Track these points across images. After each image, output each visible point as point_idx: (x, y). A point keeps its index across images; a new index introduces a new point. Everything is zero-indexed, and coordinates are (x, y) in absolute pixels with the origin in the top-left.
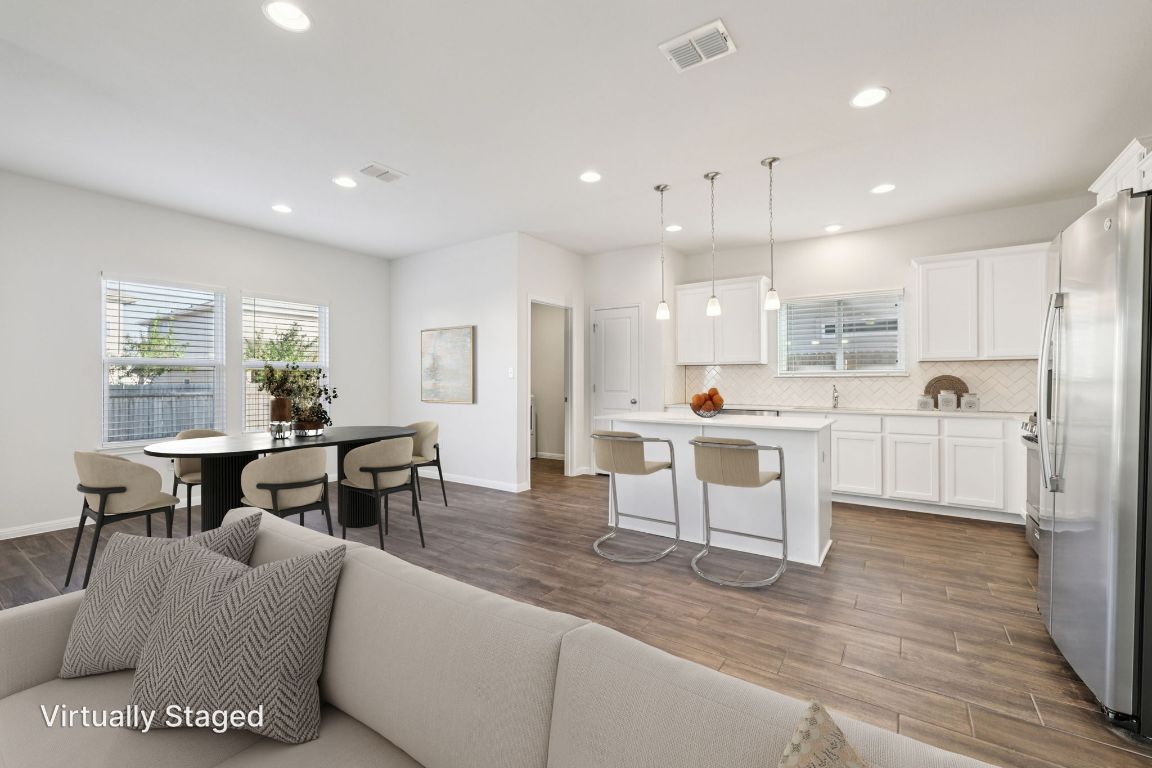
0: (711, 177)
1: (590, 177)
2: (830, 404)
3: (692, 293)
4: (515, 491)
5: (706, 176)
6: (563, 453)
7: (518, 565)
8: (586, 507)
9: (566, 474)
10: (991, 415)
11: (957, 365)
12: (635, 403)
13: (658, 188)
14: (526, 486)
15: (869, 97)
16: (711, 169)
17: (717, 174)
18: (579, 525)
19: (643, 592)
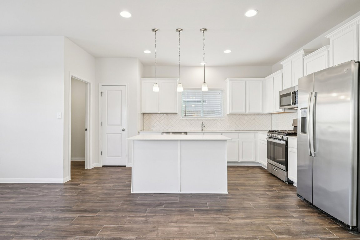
0: (179, 31)
1: (126, 14)
2: (200, 129)
3: (148, 81)
4: (63, 182)
5: (177, 30)
6: (85, 157)
7: (99, 231)
8: (112, 185)
9: (86, 168)
10: (250, 131)
11: (237, 115)
12: (124, 130)
13: (154, 30)
14: (68, 178)
15: (251, 13)
16: (180, 27)
17: (182, 30)
18: (115, 195)
19: (179, 227)
